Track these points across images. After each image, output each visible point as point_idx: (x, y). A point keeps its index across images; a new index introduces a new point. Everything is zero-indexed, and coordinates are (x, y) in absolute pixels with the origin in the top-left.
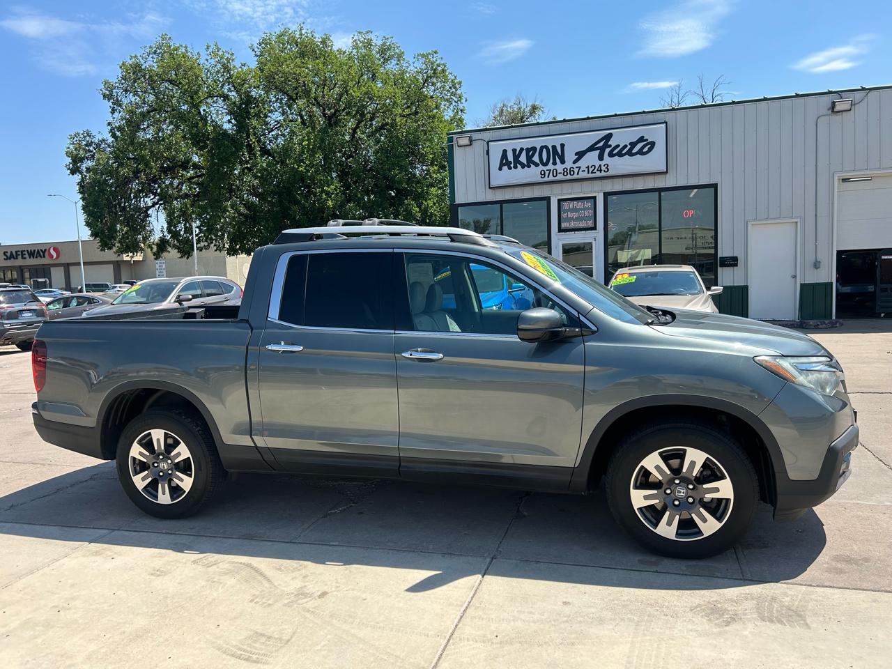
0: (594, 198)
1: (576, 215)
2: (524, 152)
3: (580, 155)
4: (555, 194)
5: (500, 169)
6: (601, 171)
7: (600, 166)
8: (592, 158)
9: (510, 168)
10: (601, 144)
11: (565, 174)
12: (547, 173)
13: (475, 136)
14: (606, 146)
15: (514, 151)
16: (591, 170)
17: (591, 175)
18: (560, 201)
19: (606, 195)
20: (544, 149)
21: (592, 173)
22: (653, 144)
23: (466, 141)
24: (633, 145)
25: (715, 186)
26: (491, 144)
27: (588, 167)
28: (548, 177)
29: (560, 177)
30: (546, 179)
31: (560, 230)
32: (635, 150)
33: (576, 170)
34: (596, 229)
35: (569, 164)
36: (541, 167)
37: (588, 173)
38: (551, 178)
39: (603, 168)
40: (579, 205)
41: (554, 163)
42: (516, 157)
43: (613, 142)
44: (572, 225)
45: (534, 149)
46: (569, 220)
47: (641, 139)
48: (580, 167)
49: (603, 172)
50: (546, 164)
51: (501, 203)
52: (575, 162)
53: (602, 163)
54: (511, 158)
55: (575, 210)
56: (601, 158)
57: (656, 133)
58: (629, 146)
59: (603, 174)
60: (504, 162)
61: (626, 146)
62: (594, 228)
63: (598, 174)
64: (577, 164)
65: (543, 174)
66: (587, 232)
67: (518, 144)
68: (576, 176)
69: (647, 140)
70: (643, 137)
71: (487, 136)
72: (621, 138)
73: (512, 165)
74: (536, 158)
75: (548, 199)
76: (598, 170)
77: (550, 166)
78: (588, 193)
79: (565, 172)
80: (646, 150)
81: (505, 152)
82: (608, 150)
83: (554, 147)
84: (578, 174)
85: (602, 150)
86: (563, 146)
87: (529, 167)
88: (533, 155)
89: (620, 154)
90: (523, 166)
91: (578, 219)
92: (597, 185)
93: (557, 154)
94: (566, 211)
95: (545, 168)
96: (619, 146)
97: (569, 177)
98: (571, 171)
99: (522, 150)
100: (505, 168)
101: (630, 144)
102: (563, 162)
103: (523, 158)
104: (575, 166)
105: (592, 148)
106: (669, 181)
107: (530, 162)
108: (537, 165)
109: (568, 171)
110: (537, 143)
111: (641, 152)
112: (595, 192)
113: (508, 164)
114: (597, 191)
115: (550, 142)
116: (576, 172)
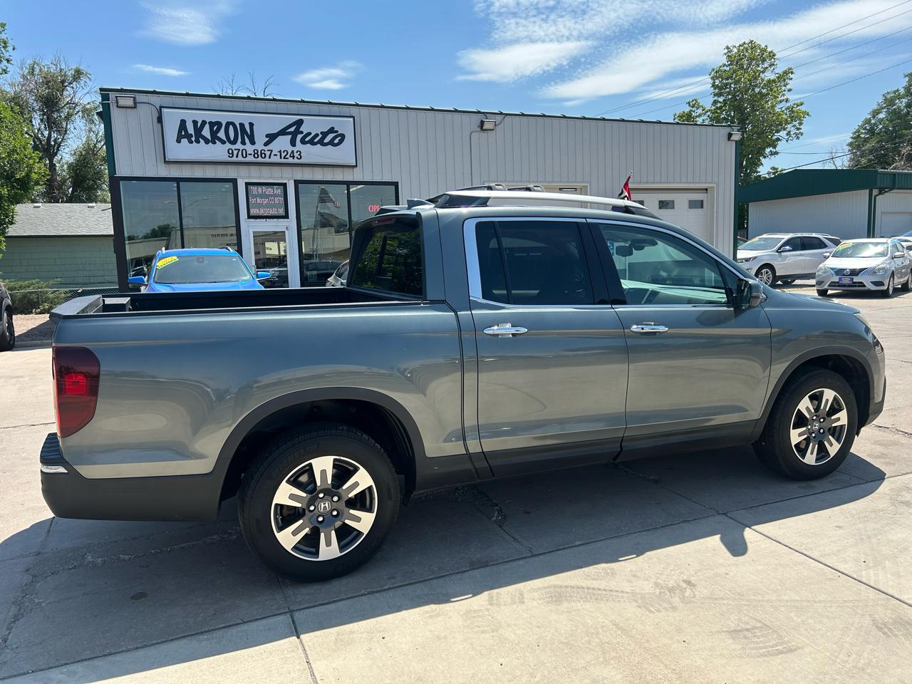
0: (284, 185)
1: (266, 201)
2: (207, 127)
3: (272, 138)
4: (243, 177)
5: (179, 141)
6: (293, 157)
7: (293, 152)
8: (283, 143)
9: (191, 142)
10: (292, 129)
11: (256, 156)
12: (235, 152)
13: (140, 98)
14: (297, 132)
15: (195, 122)
16: (283, 155)
17: (283, 161)
18: (247, 184)
19: (297, 183)
20: (231, 126)
21: (284, 158)
22: (343, 137)
23: (130, 102)
24: (325, 134)
25: (396, 184)
26: (164, 110)
27: (280, 152)
28: (237, 157)
29: (250, 159)
30: (234, 159)
31: (250, 217)
32: (326, 140)
33: (268, 153)
34: (288, 218)
35: (259, 145)
36: (228, 145)
37: (281, 158)
38: (240, 159)
39: (296, 155)
40: (269, 190)
41: (243, 143)
42: (198, 130)
43: (304, 129)
44: (262, 212)
45: (219, 124)
46: (259, 206)
47: (332, 130)
48: (272, 151)
49: (295, 158)
50: (234, 142)
51: (178, 180)
52: (266, 144)
53: (295, 149)
54: (191, 130)
55: (263, 196)
56: (293, 143)
57: (345, 126)
58: (320, 136)
59: (296, 161)
60: (183, 133)
61: (317, 135)
62: (286, 216)
63: (290, 160)
64: (269, 147)
65: (231, 153)
66: (280, 220)
67: (200, 116)
68: (267, 160)
69: (337, 132)
70: (333, 128)
71: (156, 100)
72: (313, 126)
73: (193, 139)
74: (222, 134)
75: (234, 181)
76: (290, 156)
77: (239, 145)
78: (278, 178)
79: (256, 154)
80: (336, 141)
81: (183, 123)
82: (299, 137)
83: (242, 125)
84: (270, 157)
85: (294, 135)
86: (251, 125)
87: (214, 143)
88: (218, 130)
89: (312, 142)
90: (207, 141)
91: (268, 206)
92: (288, 171)
93: (247, 134)
94: (255, 196)
95: (233, 147)
96: (310, 134)
97: (260, 160)
98: (263, 154)
99: (204, 123)
100: (185, 141)
101: (321, 133)
102: (253, 143)
103: (206, 132)
104: (266, 148)
105: (283, 132)
106: (356, 175)
107: (214, 138)
108: (223, 142)
109: (259, 153)
110: (223, 118)
111: (331, 143)
112: (285, 178)
113: (188, 137)
114: (288, 177)
115: (238, 118)
116: (268, 156)
